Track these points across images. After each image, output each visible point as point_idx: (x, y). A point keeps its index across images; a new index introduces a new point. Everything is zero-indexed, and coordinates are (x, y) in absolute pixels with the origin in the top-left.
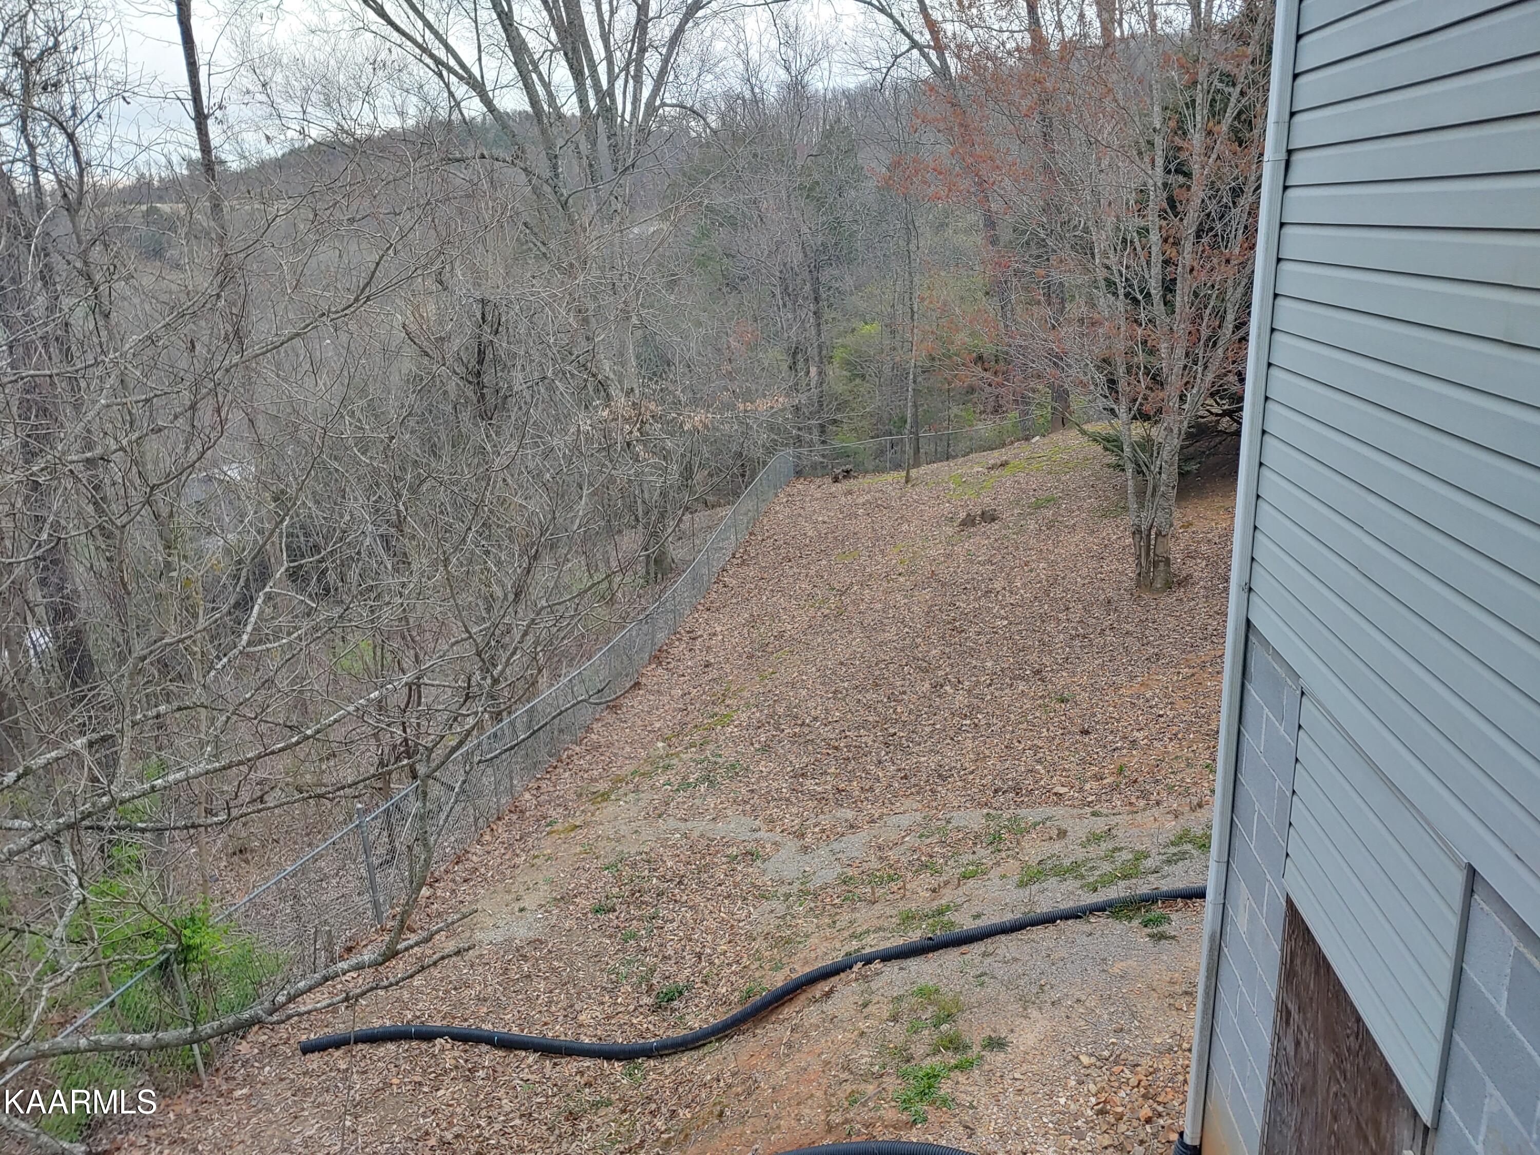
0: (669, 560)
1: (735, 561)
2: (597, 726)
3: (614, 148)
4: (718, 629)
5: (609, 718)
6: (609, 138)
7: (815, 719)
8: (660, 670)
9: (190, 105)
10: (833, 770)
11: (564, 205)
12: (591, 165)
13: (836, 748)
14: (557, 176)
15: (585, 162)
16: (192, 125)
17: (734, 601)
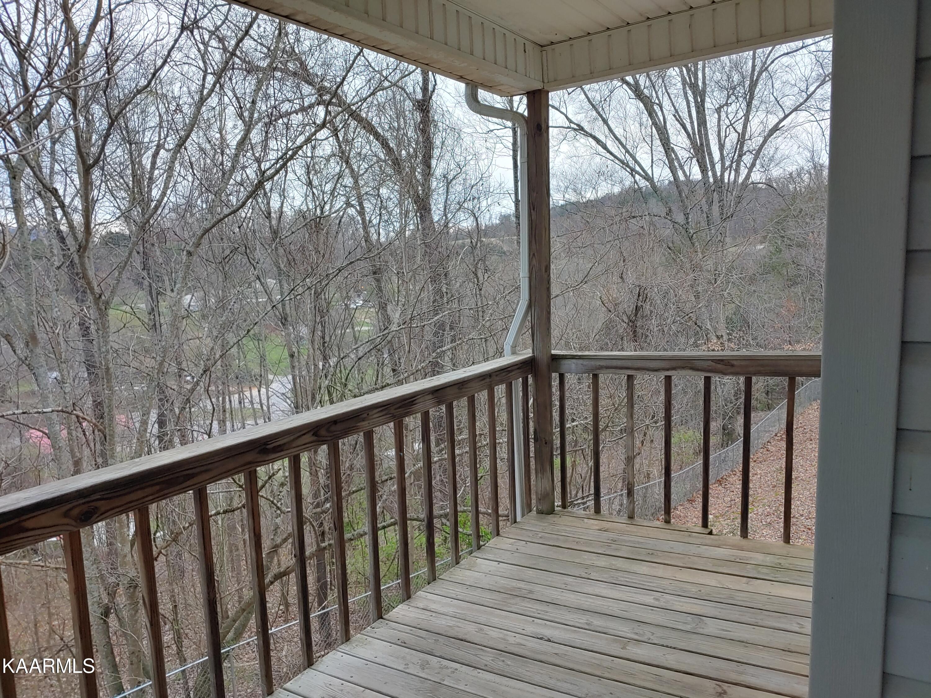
0: (737, 434)
1: (776, 438)
2: (680, 508)
3: (722, 207)
4: (759, 472)
5: (688, 505)
6: (719, 202)
7: (802, 515)
8: (720, 488)
9: (513, 196)
10: (804, 537)
11: (691, 238)
12: (708, 217)
13: (809, 529)
14: (688, 223)
15: (705, 216)
16: (513, 204)
17: (772, 458)
